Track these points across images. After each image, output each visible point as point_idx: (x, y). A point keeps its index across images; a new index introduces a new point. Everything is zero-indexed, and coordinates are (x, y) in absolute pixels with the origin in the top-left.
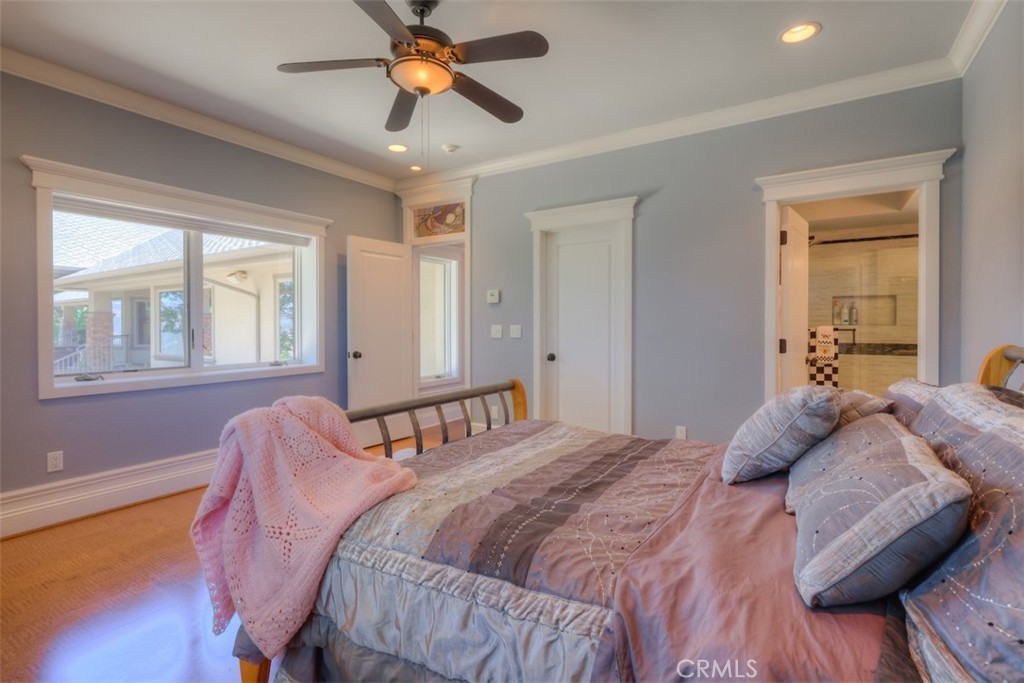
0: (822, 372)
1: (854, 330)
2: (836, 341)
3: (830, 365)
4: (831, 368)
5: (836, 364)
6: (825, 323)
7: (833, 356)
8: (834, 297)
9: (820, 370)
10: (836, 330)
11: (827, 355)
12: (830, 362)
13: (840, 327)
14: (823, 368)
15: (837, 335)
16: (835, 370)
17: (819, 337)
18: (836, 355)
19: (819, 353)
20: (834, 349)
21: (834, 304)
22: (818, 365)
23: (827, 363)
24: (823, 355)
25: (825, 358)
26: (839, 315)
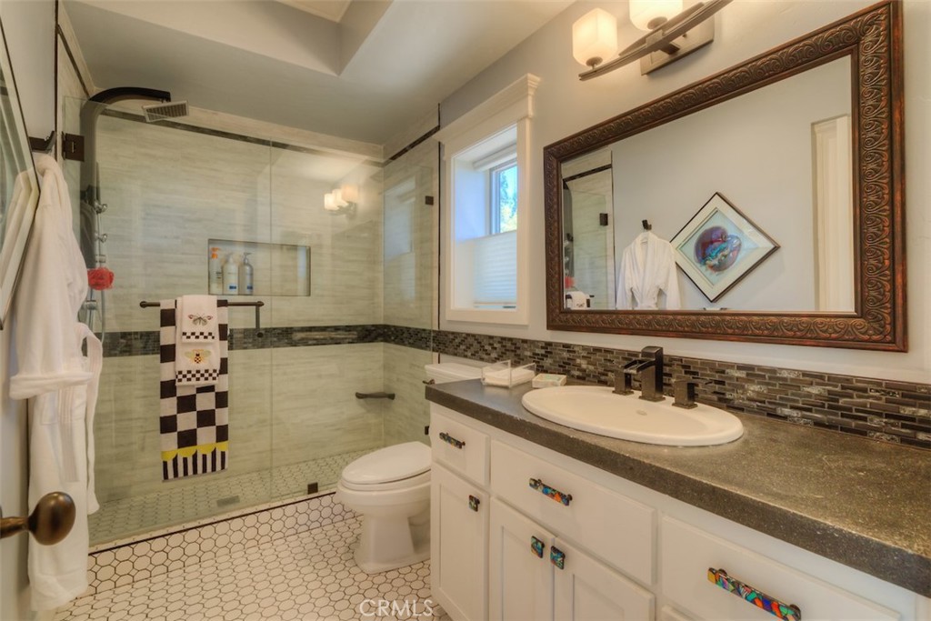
0: (192, 408)
1: (259, 305)
2: (223, 328)
3: (210, 389)
4: (212, 395)
5: (222, 384)
6: (194, 289)
7: (218, 367)
8: (211, 241)
9: (187, 404)
10: (222, 303)
11: (202, 366)
12: (210, 382)
13: (231, 299)
14: (193, 398)
15: (224, 316)
16: (222, 400)
17: (184, 324)
18: (224, 362)
19: (184, 362)
20: (216, 351)
21: (212, 255)
22: (180, 393)
23: (202, 383)
24: (194, 366)
25: (198, 374)
26: (221, 275)
